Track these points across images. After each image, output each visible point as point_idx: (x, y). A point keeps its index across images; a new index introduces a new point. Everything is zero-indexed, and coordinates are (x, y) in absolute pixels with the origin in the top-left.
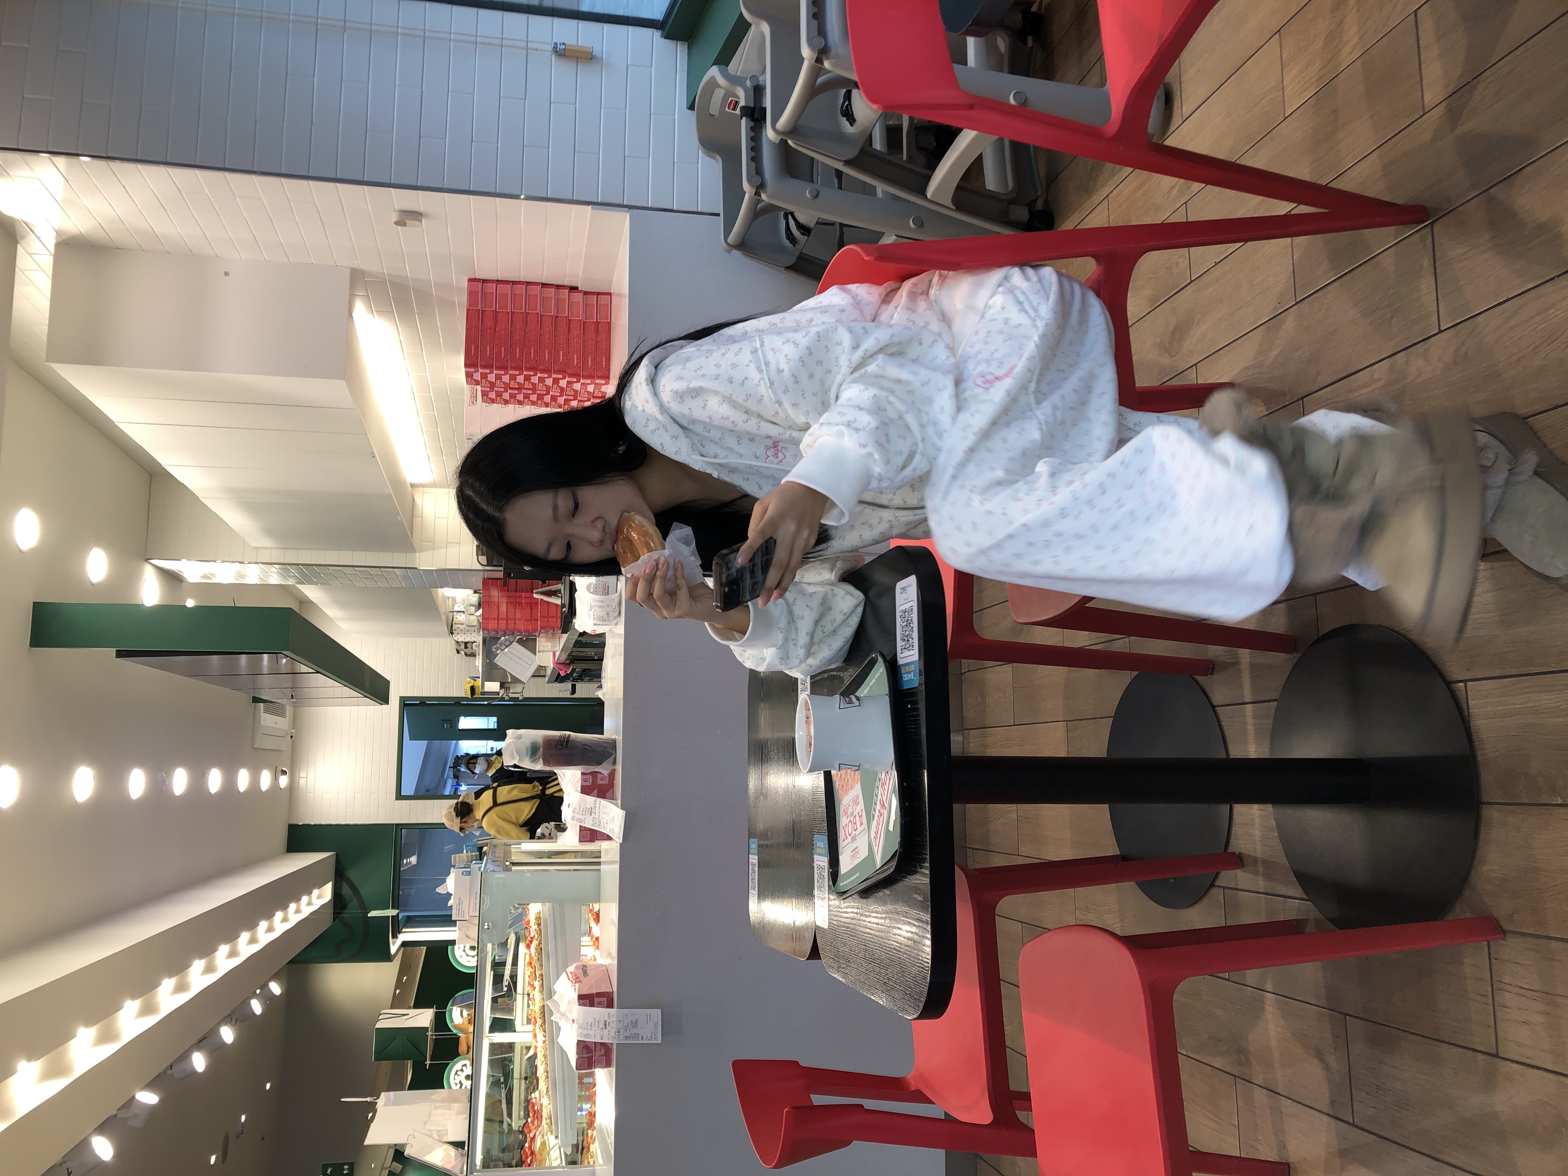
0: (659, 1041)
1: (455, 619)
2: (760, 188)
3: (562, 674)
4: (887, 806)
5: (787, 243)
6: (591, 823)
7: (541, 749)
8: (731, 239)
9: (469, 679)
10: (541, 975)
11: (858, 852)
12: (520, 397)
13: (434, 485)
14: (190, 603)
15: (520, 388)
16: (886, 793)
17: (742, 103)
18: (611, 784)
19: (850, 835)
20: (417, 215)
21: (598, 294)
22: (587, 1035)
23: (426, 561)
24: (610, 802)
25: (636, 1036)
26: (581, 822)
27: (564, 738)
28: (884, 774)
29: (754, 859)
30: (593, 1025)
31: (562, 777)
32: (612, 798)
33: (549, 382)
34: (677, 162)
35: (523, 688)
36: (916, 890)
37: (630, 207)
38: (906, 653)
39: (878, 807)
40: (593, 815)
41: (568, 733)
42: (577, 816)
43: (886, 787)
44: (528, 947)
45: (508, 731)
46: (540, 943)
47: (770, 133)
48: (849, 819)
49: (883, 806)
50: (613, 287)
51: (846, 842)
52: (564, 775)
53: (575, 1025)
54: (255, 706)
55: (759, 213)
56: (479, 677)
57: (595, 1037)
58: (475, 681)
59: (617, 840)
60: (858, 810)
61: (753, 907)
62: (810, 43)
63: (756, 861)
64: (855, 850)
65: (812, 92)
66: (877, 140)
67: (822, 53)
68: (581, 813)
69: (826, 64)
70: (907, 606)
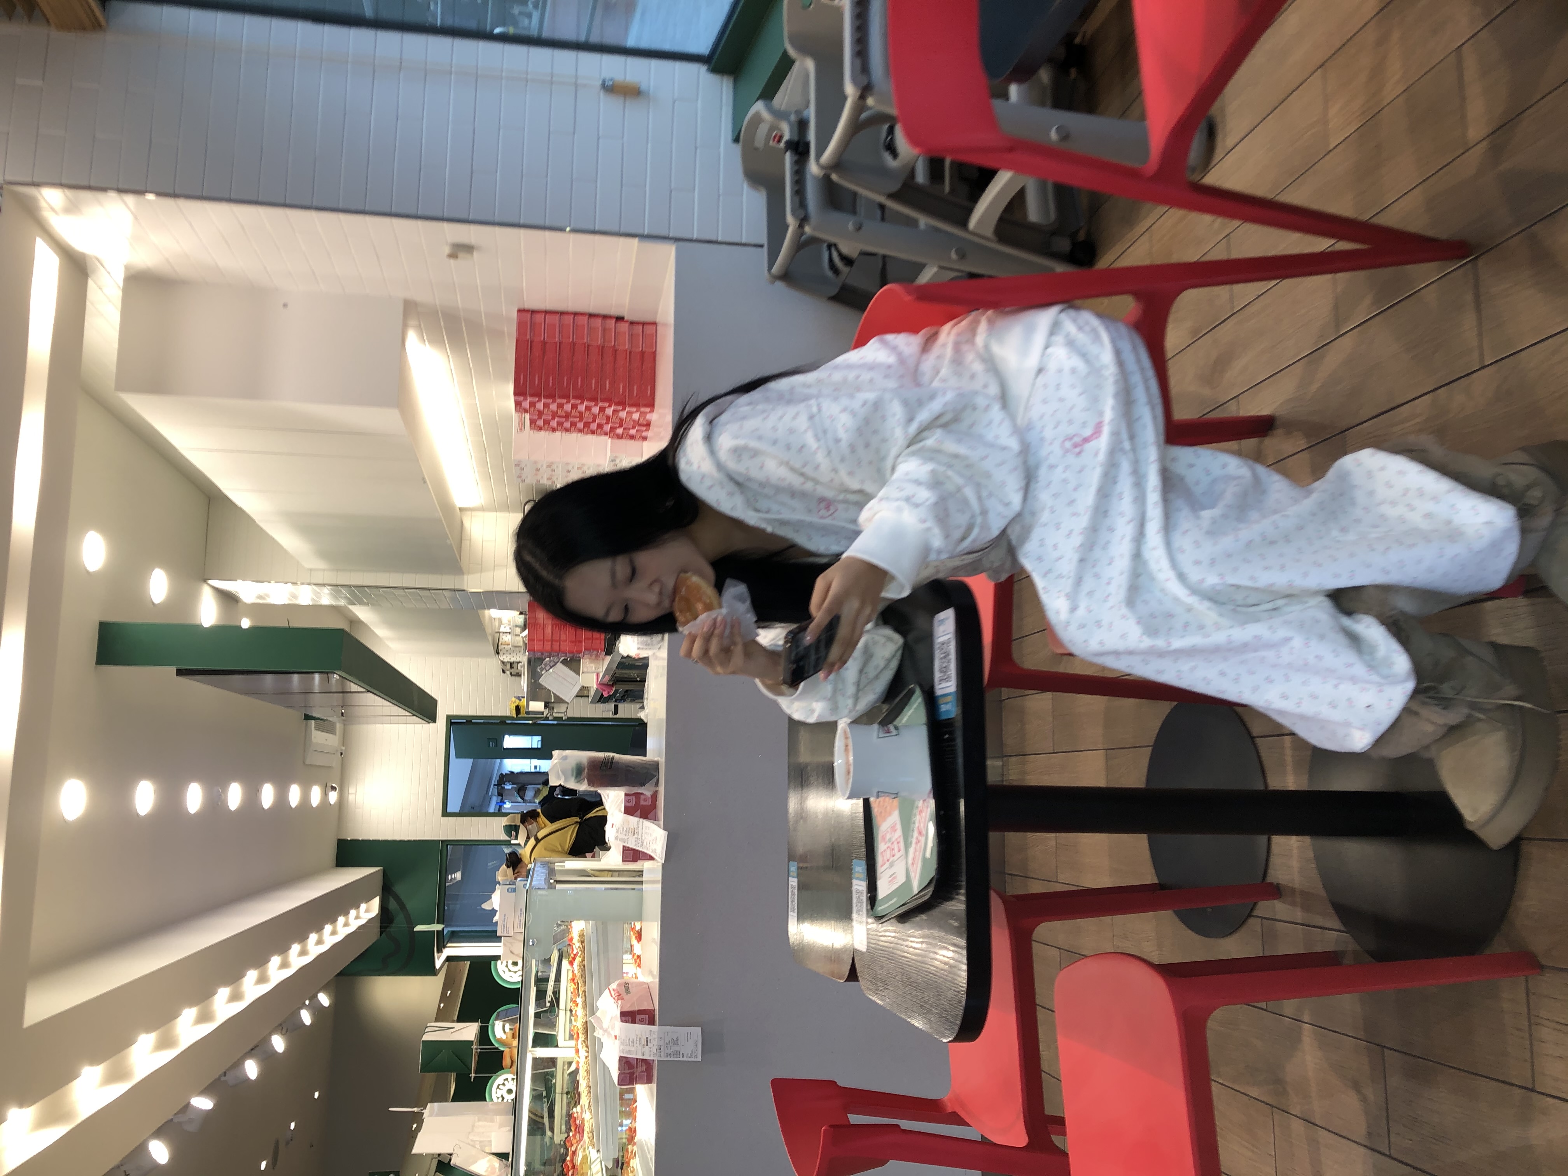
0: (699, 1059)
1: (501, 640)
2: (803, 221)
3: (606, 695)
4: (924, 832)
5: (830, 274)
6: (634, 843)
7: (586, 770)
8: (775, 269)
9: (514, 699)
10: (584, 992)
11: (895, 878)
12: (567, 425)
13: (482, 509)
14: (246, 623)
15: (567, 416)
16: (923, 820)
17: (786, 137)
18: (654, 806)
19: (888, 861)
20: (468, 249)
21: (644, 324)
22: (628, 1052)
23: (474, 584)
24: (653, 823)
25: (677, 1053)
26: (625, 842)
27: (608, 759)
28: (921, 802)
29: (793, 882)
30: (635, 1041)
31: (606, 797)
32: (655, 819)
33: (595, 410)
34: (721, 195)
35: (567, 708)
36: (952, 915)
37: (677, 240)
38: (944, 685)
39: (916, 834)
40: (636, 836)
41: (612, 754)
42: (621, 836)
43: (923, 815)
44: (571, 963)
45: (554, 752)
46: (583, 960)
47: (813, 168)
48: (887, 846)
49: (920, 833)
50: (658, 316)
51: (884, 867)
52: (608, 796)
53: (617, 1042)
54: (306, 725)
55: (802, 245)
57: (636, 1054)
59: (659, 860)
60: (896, 836)
61: (793, 929)
62: (854, 82)
63: (796, 884)
64: (893, 876)
65: (856, 127)
66: (920, 175)
67: (866, 90)
68: (625, 833)
69: (870, 101)
70: (945, 638)
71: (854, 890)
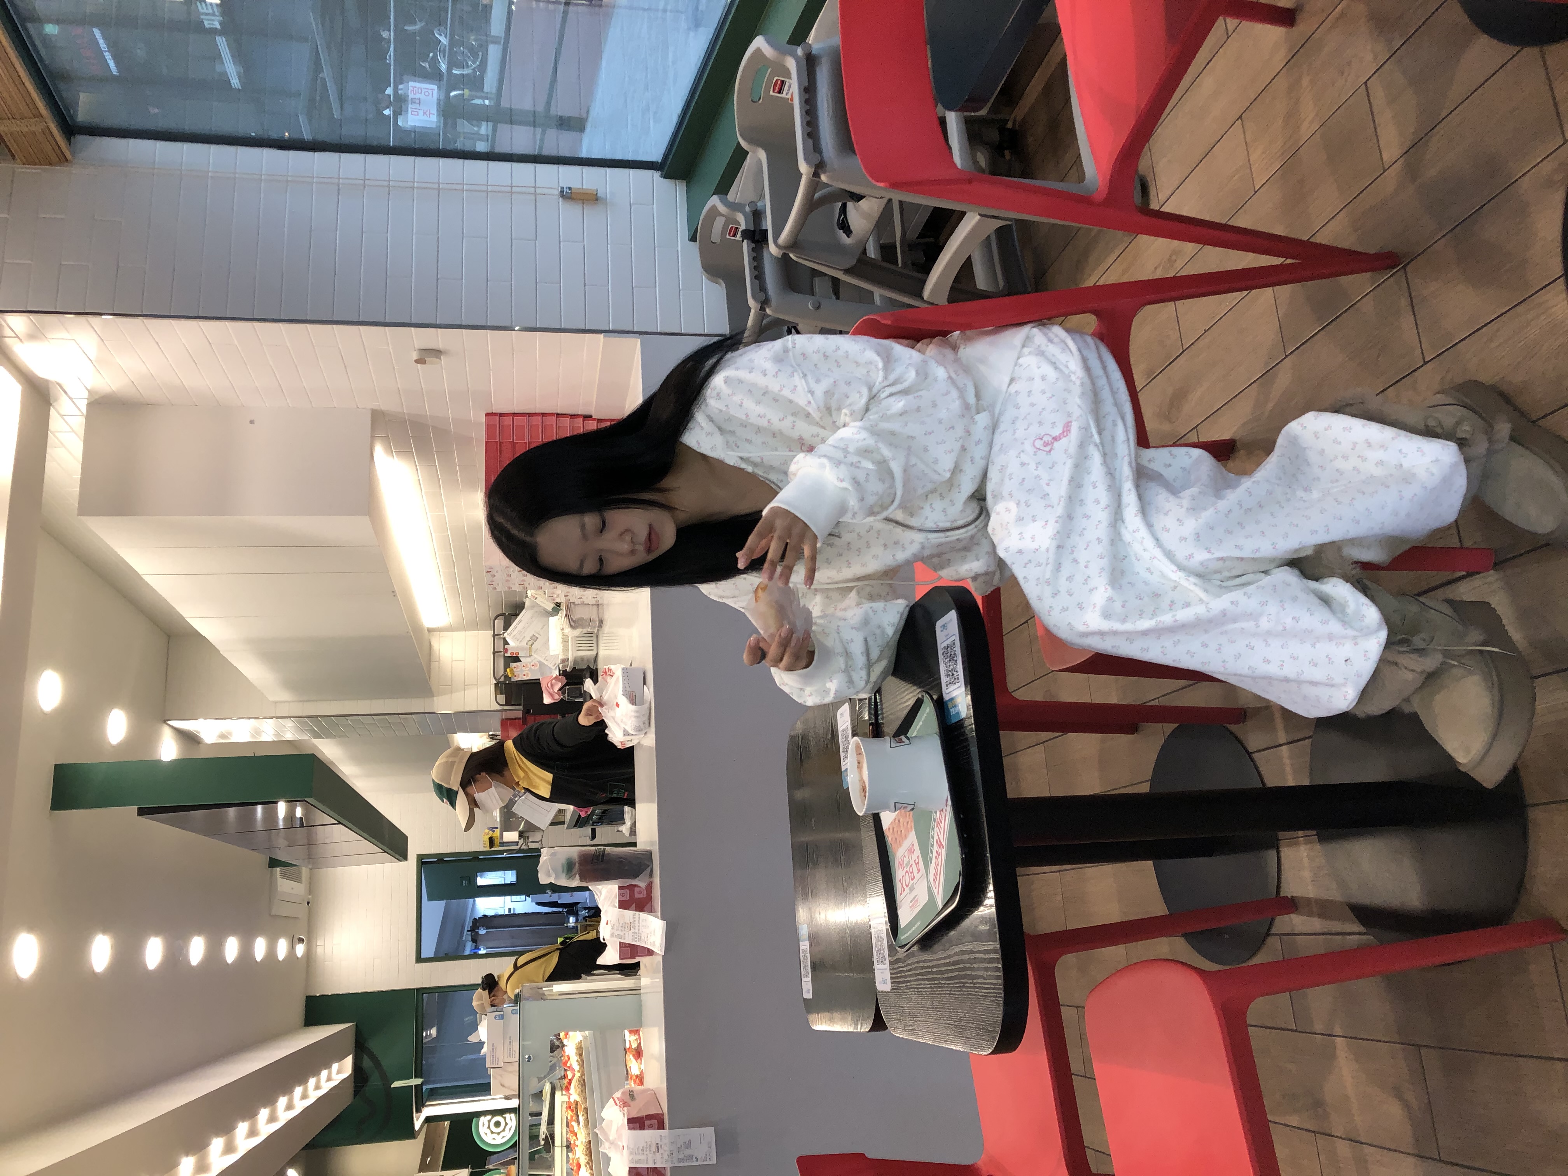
0: (714, 1161)
2: (764, 303)
6: (631, 937)
7: (577, 865)
9: (487, 831)
11: (917, 901)
13: (450, 629)
16: (942, 831)
17: (743, 227)
18: (649, 898)
19: (907, 886)
20: (436, 353)
22: (638, 1161)
23: (444, 705)
24: (650, 914)
25: (690, 1158)
26: (621, 938)
27: (600, 852)
28: (938, 813)
29: (804, 946)
30: (645, 1149)
32: (651, 911)
34: (682, 288)
35: (543, 837)
36: (984, 920)
37: (640, 333)
38: (952, 688)
39: (936, 847)
40: (632, 930)
42: (616, 933)
43: (942, 825)
44: (568, 1088)
46: (582, 1077)
47: (773, 249)
48: (905, 870)
49: (941, 844)
51: (904, 894)
52: (601, 894)
53: (626, 1152)
54: (272, 870)
55: (764, 328)
56: (497, 828)
57: (647, 1162)
58: (494, 831)
59: (659, 952)
60: (914, 857)
61: (808, 994)
62: (807, 159)
63: (808, 947)
64: (914, 900)
65: (811, 205)
66: (872, 252)
67: (819, 167)
68: (620, 928)
69: (824, 178)
70: (949, 642)
71: (872, 930)
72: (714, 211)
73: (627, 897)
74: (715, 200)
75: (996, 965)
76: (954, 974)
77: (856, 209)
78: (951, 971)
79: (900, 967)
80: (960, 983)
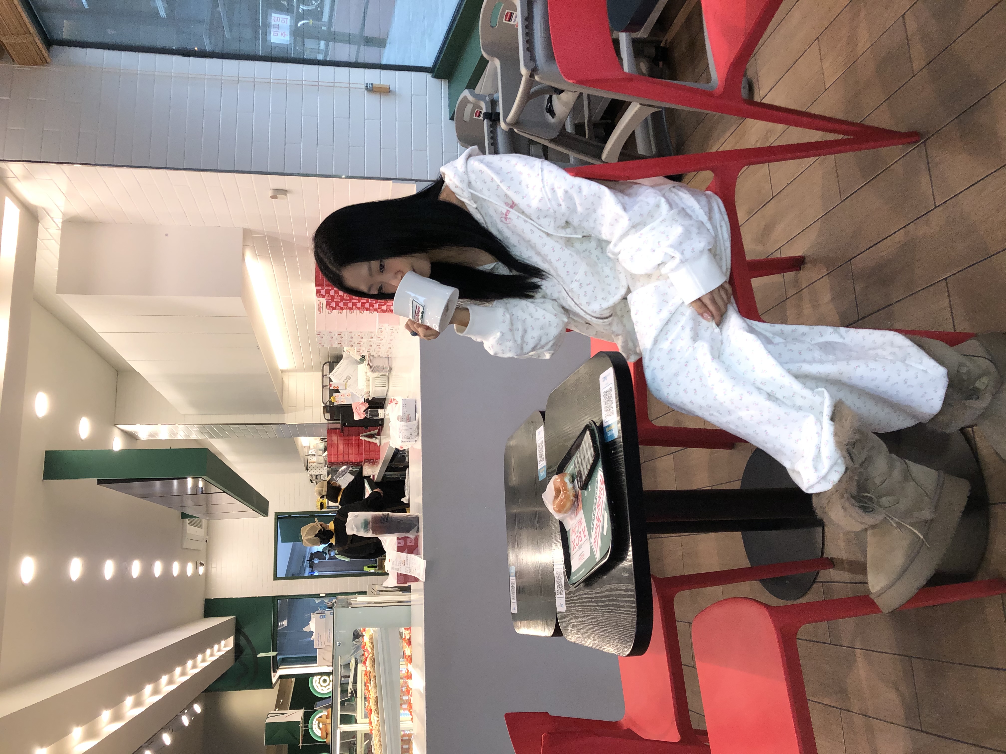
1: (309, 461)
4: (601, 519)
6: (404, 570)
7: (371, 523)
9: (318, 500)
11: (583, 555)
12: (350, 305)
13: (295, 370)
16: (600, 511)
17: (484, 111)
18: (416, 545)
19: (577, 545)
20: (284, 192)
23: (291, 419)
24: (417, 556)
26: (398, 570)
28: (598, 499)
29: (513, 580)
32: (418, 553)
34: (445, 152)
36: (625, 569)
37: (416, 181)
38: (609, 418)
39: (596, 522)
40: (406, 565)
42: (395, 567)
43: (600, 507)
46: (373, 655)
47: (503, 125)
48: (576, 535)
49: (599, 520)
51: (575, 550)
54: (183, 522)
59: (422, 580)
60: (582, 527)
61: (514, 611)
62: (526, 66)
63: (515, 581)
64: (582, 555)
65: (528, 97)
66: (569, 129)
67: (534, 71)
68: (398, 564)
69: (537, 78)
70: (608, 388)
71: (555, 572)
72: (465, 100)
73: (402, 545)
74: (466, 93)
75: (632, 599)
76: (605, 603)
77: (559, 99)
78: (604, 601)
79: (571, 597)
80: (609, 609)
